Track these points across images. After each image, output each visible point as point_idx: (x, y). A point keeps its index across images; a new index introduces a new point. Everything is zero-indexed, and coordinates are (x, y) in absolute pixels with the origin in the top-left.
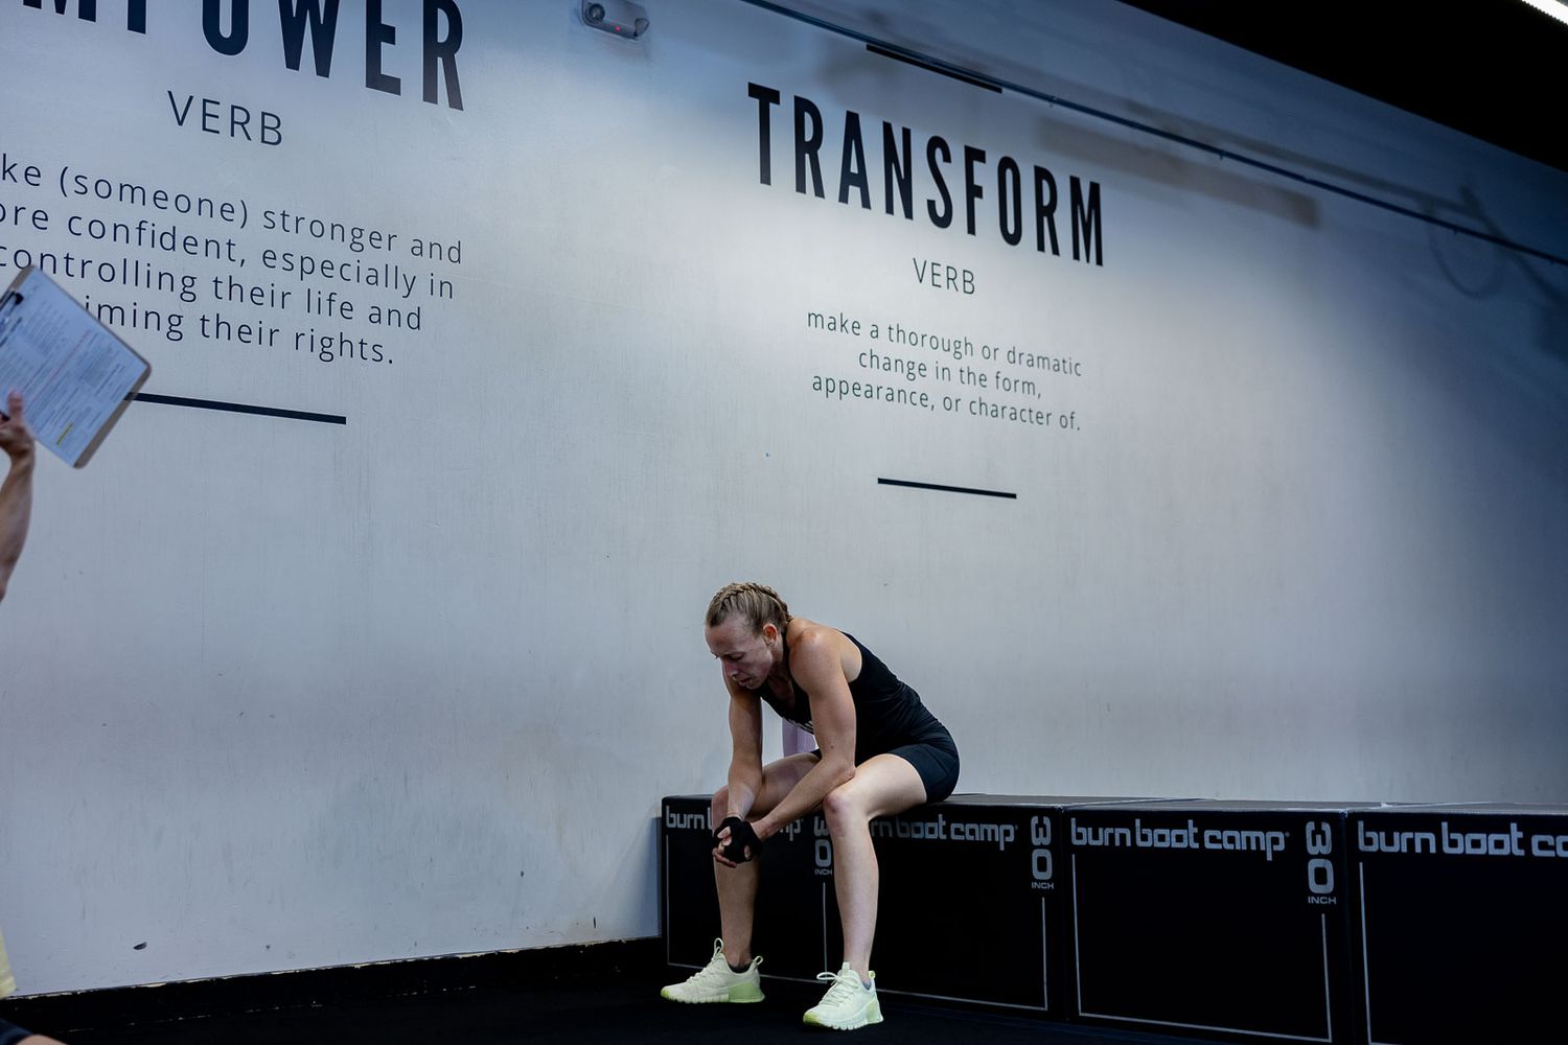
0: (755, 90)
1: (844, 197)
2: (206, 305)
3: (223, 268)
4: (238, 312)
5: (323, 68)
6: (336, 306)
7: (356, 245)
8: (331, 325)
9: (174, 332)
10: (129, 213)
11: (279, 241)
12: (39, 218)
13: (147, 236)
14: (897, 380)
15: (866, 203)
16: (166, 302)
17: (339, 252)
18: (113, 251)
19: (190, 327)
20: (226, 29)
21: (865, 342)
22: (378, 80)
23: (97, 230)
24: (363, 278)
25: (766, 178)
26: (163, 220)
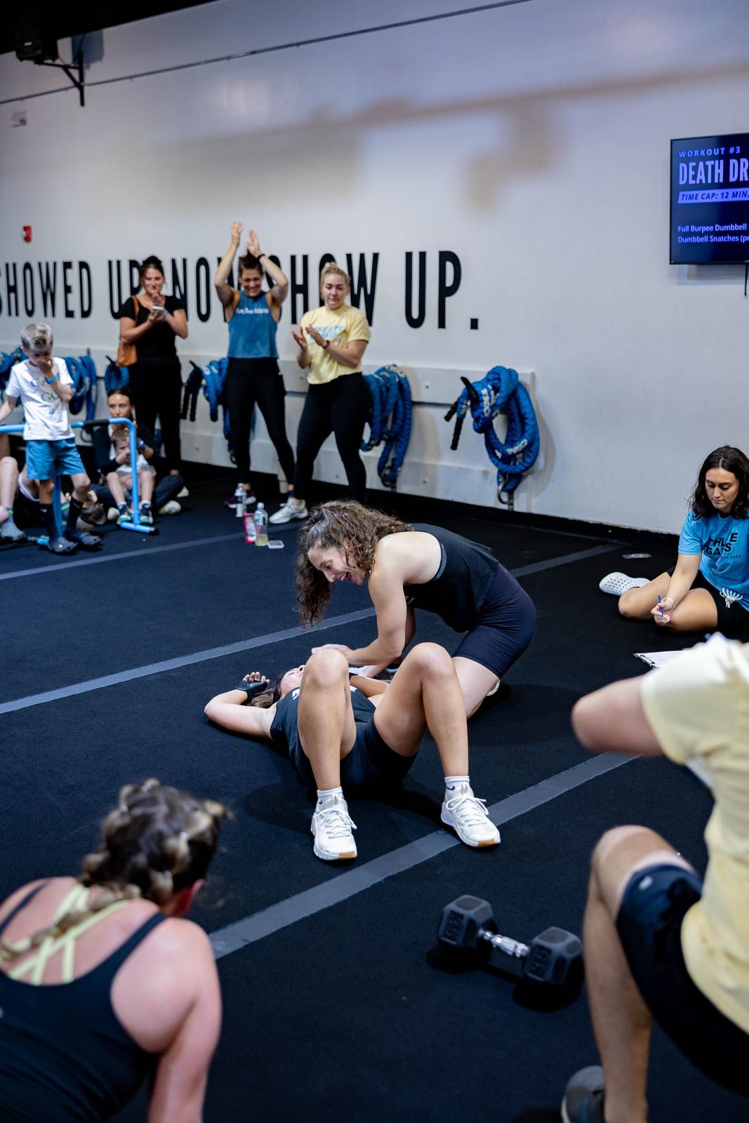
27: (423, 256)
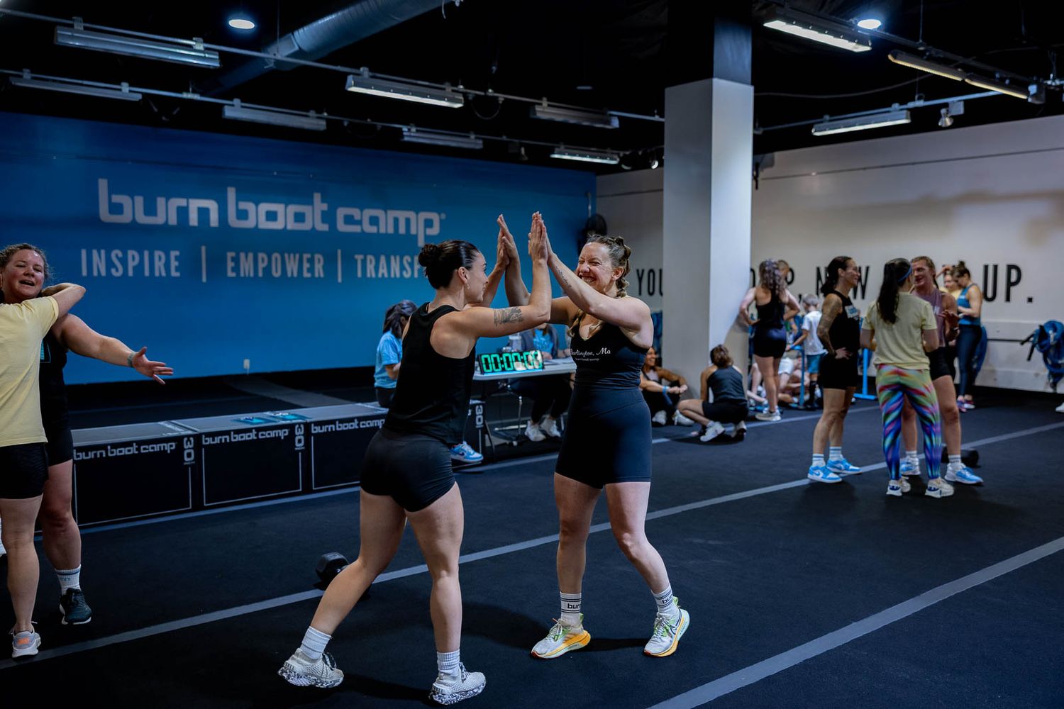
27: (996, 267)
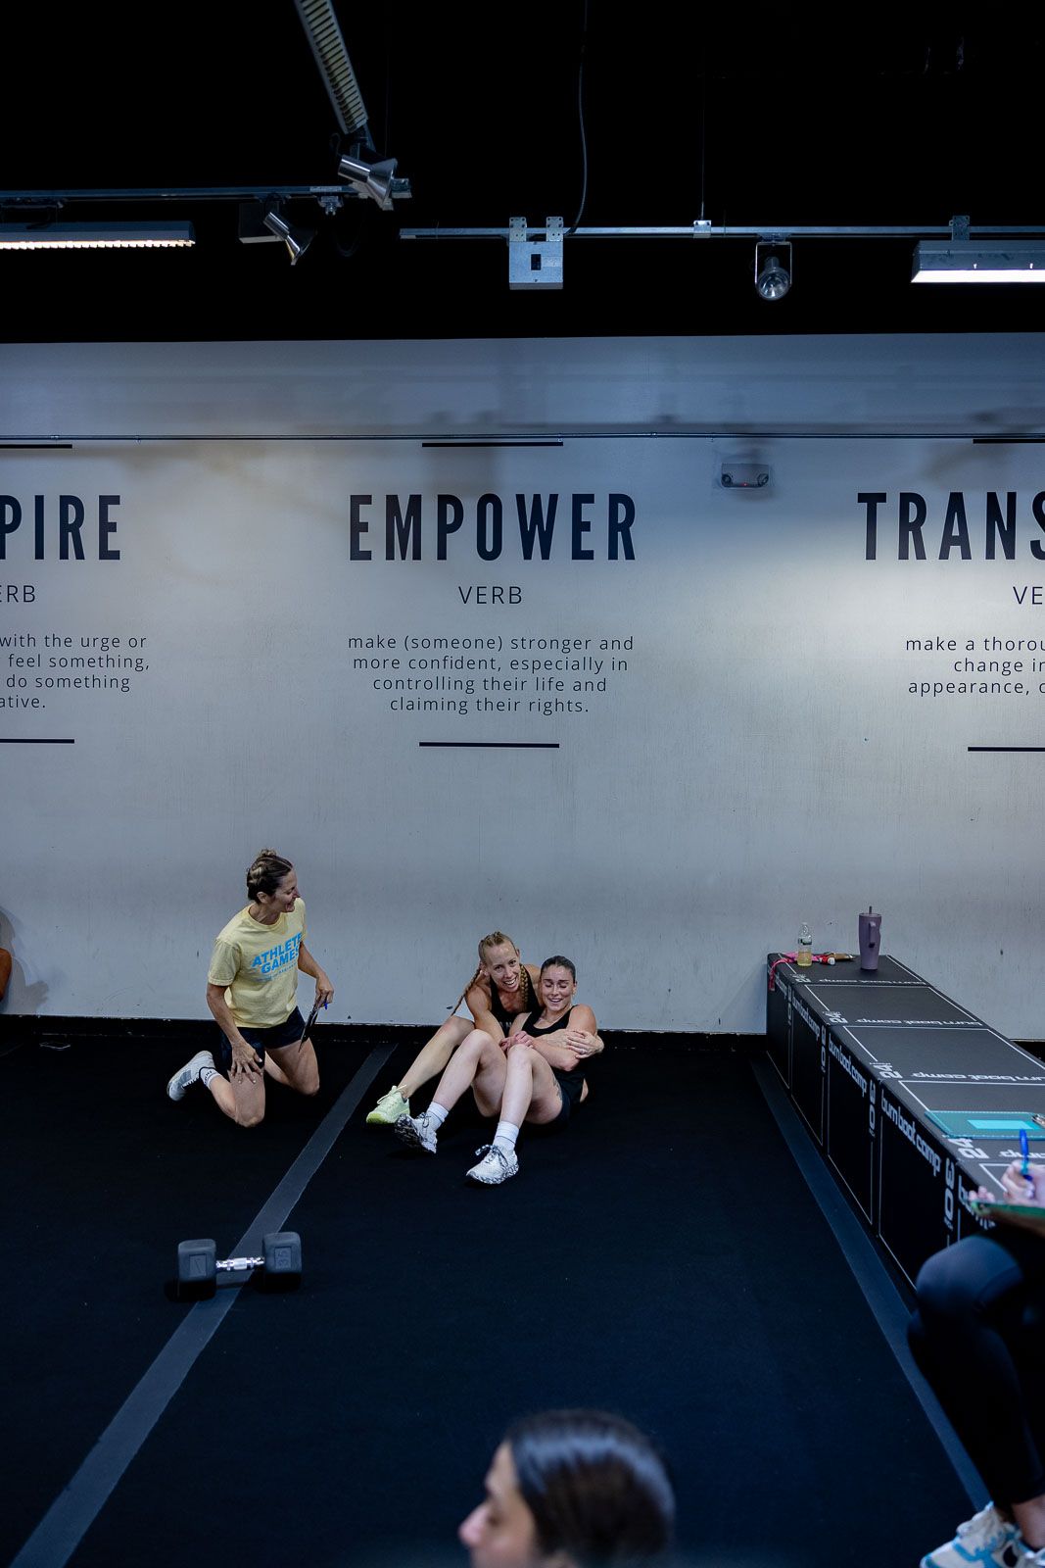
0: (862, 498)
1: (944, 555)
2: (480, 693)
3: (488, 674)
4: (495, 696)
5: (545, 555)
6: (553, 685)
7: (566, 649)
8: (551, 695)
9: (463, 709)
10: (439, 653)
11: (520, 654)
12: (395, 663)
13: (448, 663)
14: (992, 677)
15: (966, 555)
16: (458, 695)
17: (553, 654)
18: (431, 674)
19: (471, 706)
20: (489, 547)
21: (961, 653)
22: (579, 554)
23: (423, 664)
24: (570, 667)
25: (871, 554)
26: (455, 654)
